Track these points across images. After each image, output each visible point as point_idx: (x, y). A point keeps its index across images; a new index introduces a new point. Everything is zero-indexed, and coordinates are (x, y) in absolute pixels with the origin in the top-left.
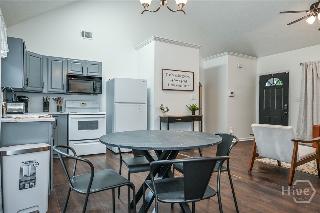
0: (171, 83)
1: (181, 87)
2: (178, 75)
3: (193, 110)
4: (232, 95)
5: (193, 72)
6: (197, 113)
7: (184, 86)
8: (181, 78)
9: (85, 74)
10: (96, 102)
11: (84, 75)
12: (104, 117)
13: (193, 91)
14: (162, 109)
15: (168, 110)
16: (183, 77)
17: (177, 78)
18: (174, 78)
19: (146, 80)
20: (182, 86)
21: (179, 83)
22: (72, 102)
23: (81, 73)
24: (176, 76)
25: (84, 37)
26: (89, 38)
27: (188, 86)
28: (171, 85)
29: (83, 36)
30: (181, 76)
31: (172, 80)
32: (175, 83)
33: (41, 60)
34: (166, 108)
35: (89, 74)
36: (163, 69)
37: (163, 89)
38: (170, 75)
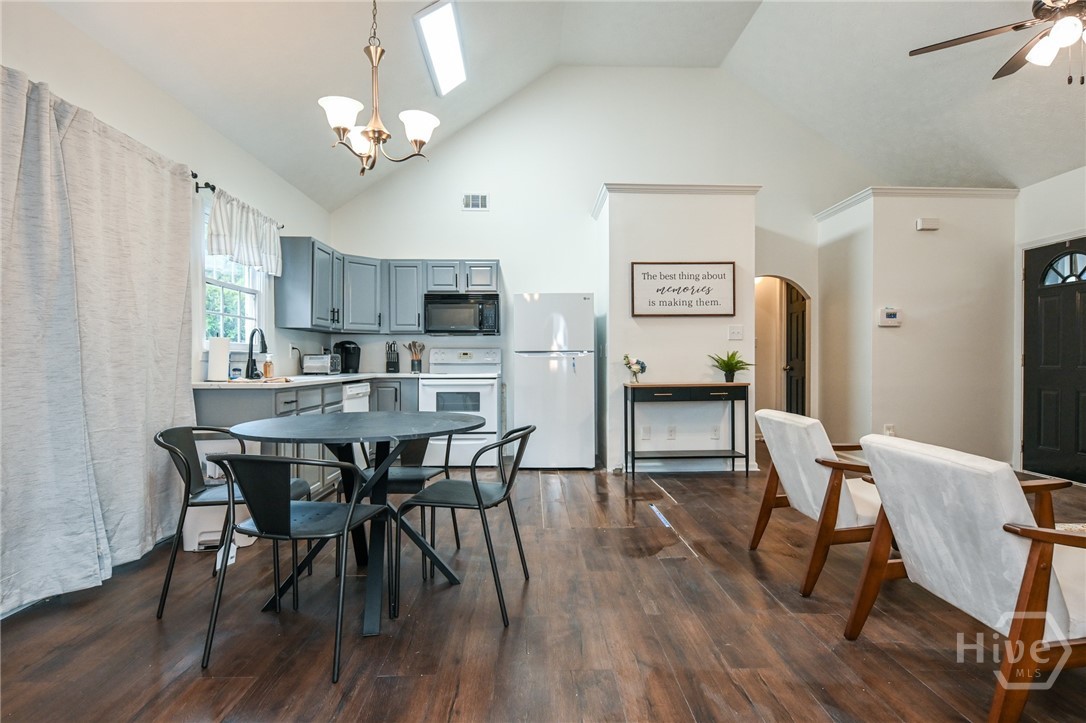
0: (658, 297)
1: (690, 305)
2: (682, 276)
3: (730, 367)
4: (891, 322)
5: (733, 263)
6: (740, 378)
7: (700, 302)
8: (689, 283)
9: (462, 290)
10: (494, 350)
11: (461, 293)
12: (492, 385)
13: (733, 315)
14: (628, 365)
15: (643, 369)
16: (697, 279)
17: (676, 283)
18: (667, 283)
19: (593, 294)
20: (694, 303)
21: (686, 296)
22: (443, 350)
23: (453, 288)
24: (673, 277)
25: (471, 209)
26: (480, 209)
27: (715, 303)
28: (657, 303)
29: (467, 205)
30: (689, 277)
31: (662, 290)
32: (669, 296)
33: (376, 270)
34: (638, 363)
35: (471, 288)
36: (633, 264)
37: (634, 315)
38: (653, 277)
